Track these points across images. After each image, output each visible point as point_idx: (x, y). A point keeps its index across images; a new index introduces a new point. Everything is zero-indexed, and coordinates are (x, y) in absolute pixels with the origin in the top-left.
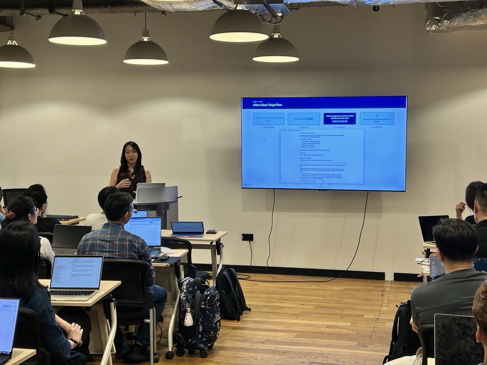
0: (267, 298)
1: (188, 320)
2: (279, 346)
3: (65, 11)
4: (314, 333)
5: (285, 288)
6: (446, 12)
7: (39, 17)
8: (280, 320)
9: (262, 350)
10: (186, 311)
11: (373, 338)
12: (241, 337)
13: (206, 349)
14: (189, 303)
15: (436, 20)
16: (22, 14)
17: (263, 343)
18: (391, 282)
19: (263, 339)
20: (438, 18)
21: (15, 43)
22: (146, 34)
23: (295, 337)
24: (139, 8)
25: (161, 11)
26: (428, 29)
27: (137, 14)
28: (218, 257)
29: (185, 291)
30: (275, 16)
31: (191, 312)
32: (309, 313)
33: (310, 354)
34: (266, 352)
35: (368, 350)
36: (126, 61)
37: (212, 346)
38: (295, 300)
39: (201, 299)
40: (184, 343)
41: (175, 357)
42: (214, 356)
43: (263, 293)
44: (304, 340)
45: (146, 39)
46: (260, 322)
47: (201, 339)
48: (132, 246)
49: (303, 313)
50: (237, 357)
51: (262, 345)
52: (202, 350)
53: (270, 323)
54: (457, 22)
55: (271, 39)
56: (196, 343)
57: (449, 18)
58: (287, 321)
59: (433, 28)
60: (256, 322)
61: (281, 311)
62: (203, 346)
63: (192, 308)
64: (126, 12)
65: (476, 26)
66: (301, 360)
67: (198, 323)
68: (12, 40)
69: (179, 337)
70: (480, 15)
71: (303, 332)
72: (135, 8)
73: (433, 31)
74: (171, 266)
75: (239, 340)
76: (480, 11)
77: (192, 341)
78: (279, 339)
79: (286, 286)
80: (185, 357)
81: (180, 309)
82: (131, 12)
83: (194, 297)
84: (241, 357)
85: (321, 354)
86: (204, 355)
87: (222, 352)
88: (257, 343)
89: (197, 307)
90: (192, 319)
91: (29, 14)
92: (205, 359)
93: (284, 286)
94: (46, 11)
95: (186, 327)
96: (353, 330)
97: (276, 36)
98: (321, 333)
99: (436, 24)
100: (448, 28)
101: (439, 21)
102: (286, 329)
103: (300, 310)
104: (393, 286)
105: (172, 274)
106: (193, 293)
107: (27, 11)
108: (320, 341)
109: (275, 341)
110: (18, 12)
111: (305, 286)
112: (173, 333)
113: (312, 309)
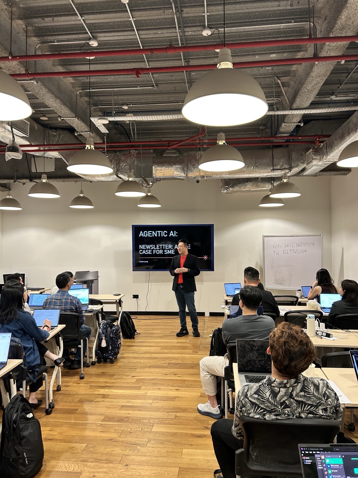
0: (146, 328)
1: (103, 343)
2: (152, 355)
3: (38, 181)
4: (171, 346)
5: (155, 322)
6: (231, 184)
7: (24, 184)
8: (152, 340)
9: (143, 357)
10: (102, 339)
11: (200, 348)
12: (132, 351)
13: (114, 359)
14: (104, 334)
15: (226, 188)
16: (15, 182)
17: (144, 353)
18: (208, 317)
19: (144, 351)
20: (227, 187)
21: (11, 197)
22: (82, 192)
23: (161, 349)
24: (78, 179)
25: (90, 181)
26: (222, 192)
27: (77, 182)
28: (120, 308)
29: (102, 328)
30: (149, 184)
31: (105, 339)
32: (168, 336)
33: (168, 358)
34: (146, 359)
35: (199, 355)
36: (71, 207)
37: (116, 357)
38: (160, 329)
39: (111, 332)
40: (101, 356)
41: (96, 364)
42: (117, 363)
43: (143, 326)
44: (166, 351)
45: (82, 195)
46: (142, 342)
47: (111, 353)
48: (72, 303)
49: (165, 336)
50: (130, 362)
51: (143, 355)
52: (111, 359)
53: (148, 342)
54: (236, 189)
55: (147, 196)
56: (108, 356)
57: (232, 187)
58: (156, 341)
59: (225, 191)
60: (140, 342)
61: (154, 335)
62: (111, 357)
63: (106, 337)
64: (71, 181)
65: (245, 191)
66: (164, 362)
67: (109, 345)
68: (9, 196)
69: (98, 353)
70: (246, 185)
71: (165, 346)
72: (75, 179)
73: (225, 193)
74: (94, 314)
75: (131, 353)
76: (247, 183)
77: (106, 355)
78: (152, 351)
79: (156, 321)
80: (101, 364)
81: (99, 338)
82: (74, 181)
83: (106, 331)
84: (132, 362)
85: (174, 358)
86: (112, 362)
87: (121, 360)
88: (141, 353)
89: (108, 337)
90: (105, 343)
91: (18, 182)
92: (113, 364)
93: (155, 321)
94: (28, 181)
95: (102, 347)
96: (190, 344)
97: (149, 194)
98: (174, 346)
99: (226, 190)
100: (232, 191)
101: (228, 188)
102: (156, 345)
103: (163, 334)
104: (209, 319)
105: (95, 319)
106: (106, 328)
107: (18, 180)
108: (173, 351)
109: (150, 352)
110: (13, 181)
111: (166, 321)
112: (95, 351)
113: (169, 333)
